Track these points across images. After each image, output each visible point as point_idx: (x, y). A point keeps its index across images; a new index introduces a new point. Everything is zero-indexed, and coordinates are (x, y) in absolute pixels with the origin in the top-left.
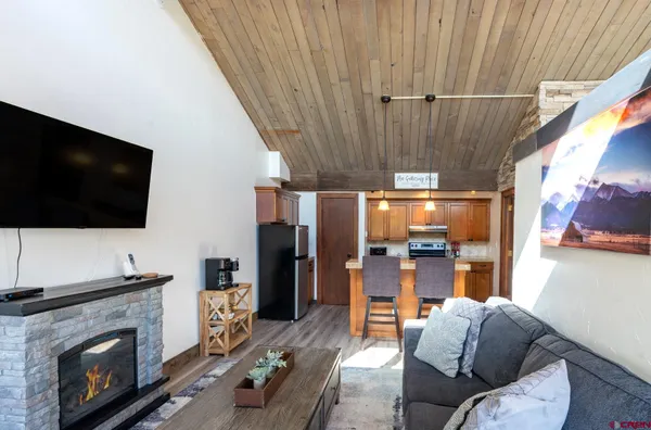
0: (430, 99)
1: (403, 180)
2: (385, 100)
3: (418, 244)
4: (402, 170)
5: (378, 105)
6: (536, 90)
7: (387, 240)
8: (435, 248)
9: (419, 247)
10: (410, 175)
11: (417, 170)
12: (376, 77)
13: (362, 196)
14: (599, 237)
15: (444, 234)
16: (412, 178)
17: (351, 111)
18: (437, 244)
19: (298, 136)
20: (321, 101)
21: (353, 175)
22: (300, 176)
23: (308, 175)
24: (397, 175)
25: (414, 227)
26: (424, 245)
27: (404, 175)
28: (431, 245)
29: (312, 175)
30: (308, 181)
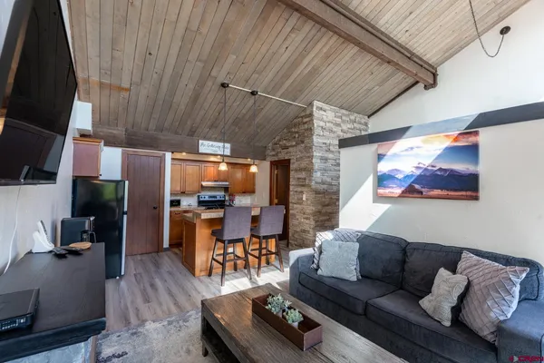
0: (253, 93)
1: (206, 146)
2: (224, 85)
3: (206, 196)
4: (205, 138)
5: (216, 87)
6: (311, 104)
7: (183, 193)
8: (218, 198)
9: (207, 199)
10: (211, 143)
11: (215, 140)
12: (227, 67)
13: (168, 156)
14: (437, 192)
15: (226, 189)
16: (212, 146)
17: (191, 86)
18: (220, 195)
19: (126, 94)
20: (169, 71)
21: (162, 137)
22: (105, 130)
23: (115, 132)
24: (200, 142)
25: (204, 184)
26: (211, 197)
27: (206, 142)
28: (215, 197)
29: (119, 132)
30: (114, 137)
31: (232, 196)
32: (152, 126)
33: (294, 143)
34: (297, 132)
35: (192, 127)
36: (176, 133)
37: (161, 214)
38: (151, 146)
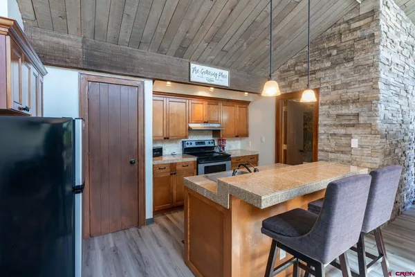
1: (200, 72)
3: (193, 140)
4: (198, 61)
7: (166, 138)
8: (206, 144)
9: (194, 145)
10: (206, 68)
13: (149, 86)
15: (216, 133)
16: (207, 72)
18: (208, 139)
21: (138, 55)
22: (48, 38)
23: (63, 41)
24: (193, 66)
25: (193, 126)
26: (198, 143)
27: (199, 67)
28: (202, 143)
29: (72, 42)
30: (65, 50)
31: (222, 141)
32: (125, 36)
33: (328, 64)
34: (335, 47)
35: (185, 39)
36: (160, 50)
37: (141, 171)
38: (125, 69)
